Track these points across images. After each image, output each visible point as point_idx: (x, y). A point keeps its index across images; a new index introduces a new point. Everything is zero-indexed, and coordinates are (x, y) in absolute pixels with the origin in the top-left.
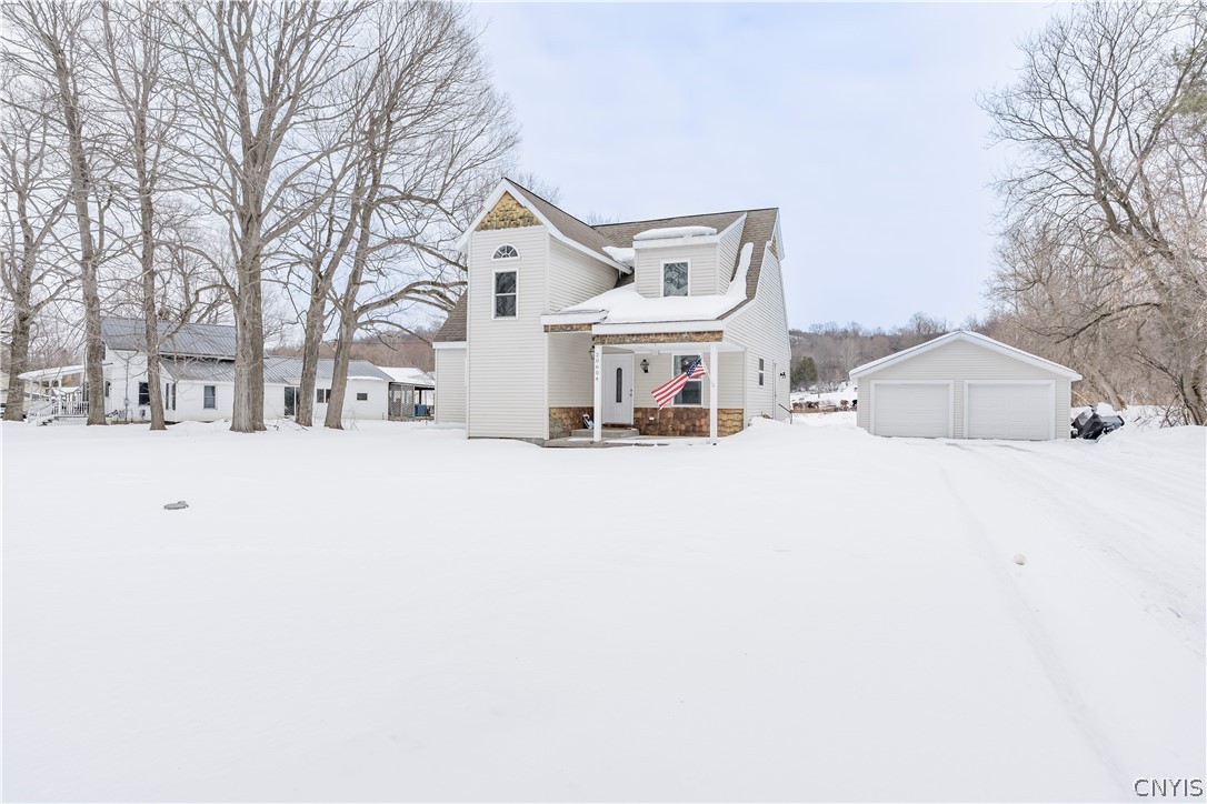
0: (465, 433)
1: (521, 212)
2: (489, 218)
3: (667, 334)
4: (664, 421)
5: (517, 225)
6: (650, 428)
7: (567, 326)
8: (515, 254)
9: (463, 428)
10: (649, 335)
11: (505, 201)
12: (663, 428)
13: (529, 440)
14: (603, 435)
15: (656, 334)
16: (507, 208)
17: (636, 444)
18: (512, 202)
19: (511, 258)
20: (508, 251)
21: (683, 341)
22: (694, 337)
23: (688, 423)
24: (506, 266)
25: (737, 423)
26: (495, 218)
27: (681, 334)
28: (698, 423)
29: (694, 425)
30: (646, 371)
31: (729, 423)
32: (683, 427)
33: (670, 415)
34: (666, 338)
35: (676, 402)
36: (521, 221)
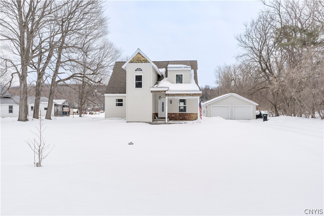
0: (126, 121)
1: (143, 59)
2: (133, 60)
3: (186, 94)
4: (176, 117)
5: (142, 62)
6: (172, 118)
7: (158, 91)
8: (141, 70)
9: (126, 120)
10: (181, 94)
11: (138, 55)
12: (176, 118)
13: (146, 122)
14: (168, 121)
15: (183, 94)
16: (139, 57)
17: (179, 123)
18: (140, 56)
19: (140, 71)
20: (139, 70)
21: (191, 96)
22: (194, 95)
23: (183, 117)
24: (139, 73)
25: (196, 117)
26: (135, 60)
27: (190, 94)
28: (185, 117)
29: (184, 118)
30: (171, 103)
31: (194, 117)
32: (181, 118)
33: (178, 115)
34: (186, 95)
35: (179, 112)
36: (143, 61)
